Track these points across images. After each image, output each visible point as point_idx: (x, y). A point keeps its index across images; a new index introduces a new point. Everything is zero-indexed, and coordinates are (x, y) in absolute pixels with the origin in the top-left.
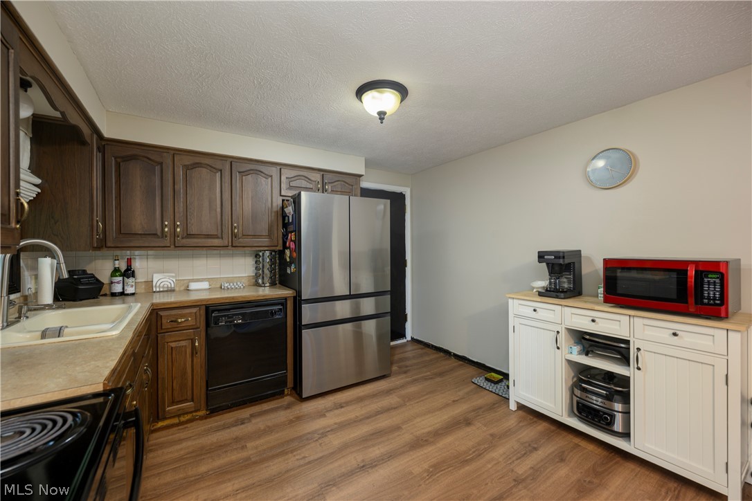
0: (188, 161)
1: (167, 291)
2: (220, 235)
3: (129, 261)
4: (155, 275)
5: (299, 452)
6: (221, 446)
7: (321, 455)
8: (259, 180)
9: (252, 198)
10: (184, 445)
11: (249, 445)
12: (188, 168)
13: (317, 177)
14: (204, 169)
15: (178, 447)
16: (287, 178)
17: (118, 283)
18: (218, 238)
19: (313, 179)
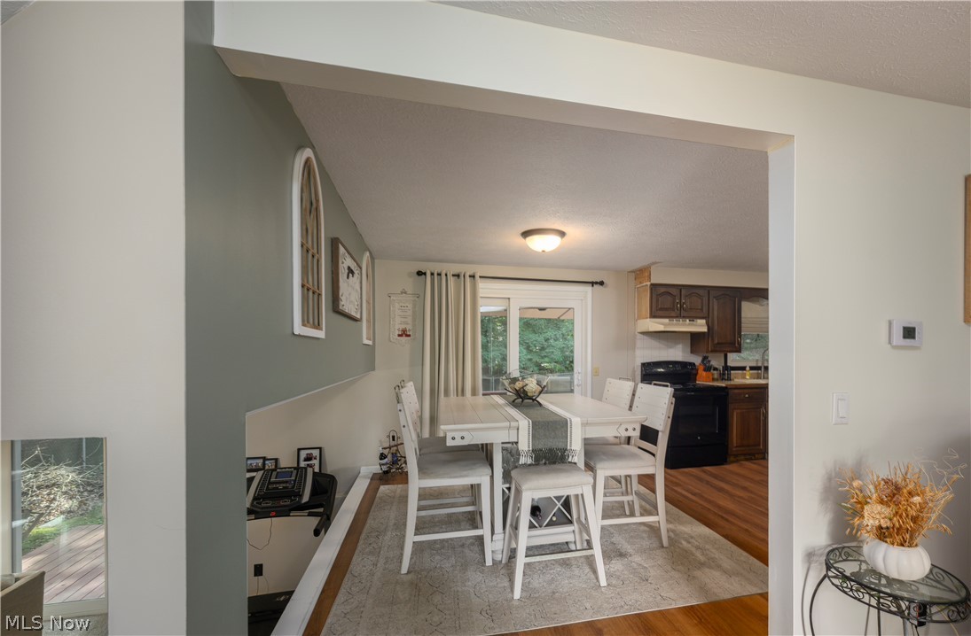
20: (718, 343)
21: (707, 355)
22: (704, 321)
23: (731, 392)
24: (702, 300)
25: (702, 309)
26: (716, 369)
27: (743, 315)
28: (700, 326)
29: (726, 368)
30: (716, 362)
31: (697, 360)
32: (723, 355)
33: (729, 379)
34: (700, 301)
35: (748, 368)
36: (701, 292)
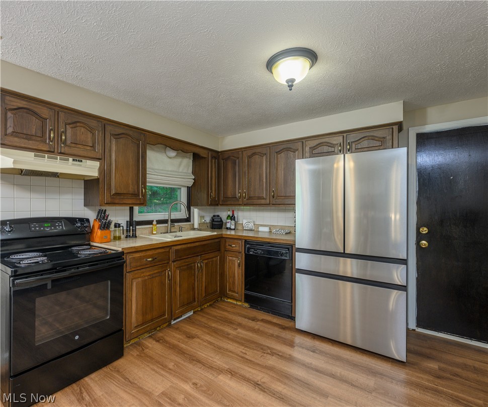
0: (250, 152)
1: (249, 230)
2: (265, 197)
3: (233, 211)
4: (244, 220)
5: (248, 350)
6: (231, 322)
7: (253, 360)
8: (289, 154)
9: (284, 169)
10: (226, 313)
11: (239, 330)
12: (250, 157)
13: (338, 140)
14: (257, 156)
15: (221, 312)
16: (310, 148)
17: (228, 222)
18: (264, 199)
19: (334, 143)
20: (117, 194)
21: (104, 208)
22: (97, 164)
23: (128, 258)
24: (93, 134)
25: (93, 146)
26: (117, 226)
27: (149, 165)
28: (91, 169)
29: (132, 223)
30: (119, 216)
31: (91, 215)
32: (128, 208)
33: (135, 236)
34: (90, 135)
35: (155, 223)
36: (93, 123)
